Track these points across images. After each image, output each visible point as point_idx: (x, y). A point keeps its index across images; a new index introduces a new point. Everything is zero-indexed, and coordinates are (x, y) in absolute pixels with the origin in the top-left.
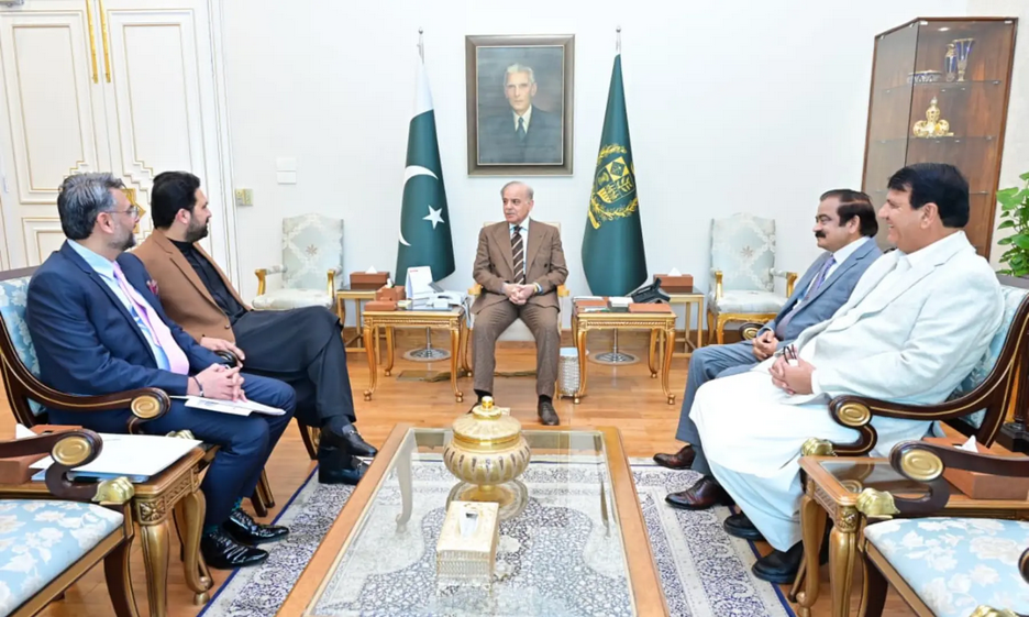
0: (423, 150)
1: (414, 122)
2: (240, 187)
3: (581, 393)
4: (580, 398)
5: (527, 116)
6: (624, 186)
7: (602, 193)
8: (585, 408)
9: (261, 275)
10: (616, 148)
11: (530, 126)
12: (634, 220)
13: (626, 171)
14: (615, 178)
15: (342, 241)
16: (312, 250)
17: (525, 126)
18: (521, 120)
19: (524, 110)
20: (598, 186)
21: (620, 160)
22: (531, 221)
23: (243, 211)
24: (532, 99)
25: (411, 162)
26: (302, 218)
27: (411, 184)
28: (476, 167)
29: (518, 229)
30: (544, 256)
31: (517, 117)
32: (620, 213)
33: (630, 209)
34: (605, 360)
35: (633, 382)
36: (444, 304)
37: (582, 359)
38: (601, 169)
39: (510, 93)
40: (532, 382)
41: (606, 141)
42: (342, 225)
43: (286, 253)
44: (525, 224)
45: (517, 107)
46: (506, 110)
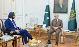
0: (47, 10)
1: (47, 6)
2: (26, 14)
3: (63, 43)
4: (63, 44)
5: (62, 6)
6: (74, 15)
7: (71, 16)
8: (64, 45)
9: (27, 24)
10: (73, 10)
11: (62, 7)
12: (75, 20)
13: (74, 13)
14: (73, 14)
15: (37, 21)
16: (33, 22)
17: (61, 7)
18: (61, 6)
19: (61, 5)
20: (70, 15)
21: (73, 12)
22: (58, 19)
23: (26, 16)
24: (62, 4)
25: (46, 11)
26: (33, 18)
27: (46, 14)
28: (54, 12)
29: (56, 20)
30: (59, 24)
31: (60, 6)
32: (73, 19)
33: (75, 18)
34: (70, 39)
35: (72, 42)
36: (46, 29)
37: (63, 38)
38: (71, 13)
39: (60, 3)
40: (55, 41)
41: (72, 9)
42: (37, 19)
43: (30, 22)
44: (57, 20)
45: (60, 4)
46: (59, 5)
